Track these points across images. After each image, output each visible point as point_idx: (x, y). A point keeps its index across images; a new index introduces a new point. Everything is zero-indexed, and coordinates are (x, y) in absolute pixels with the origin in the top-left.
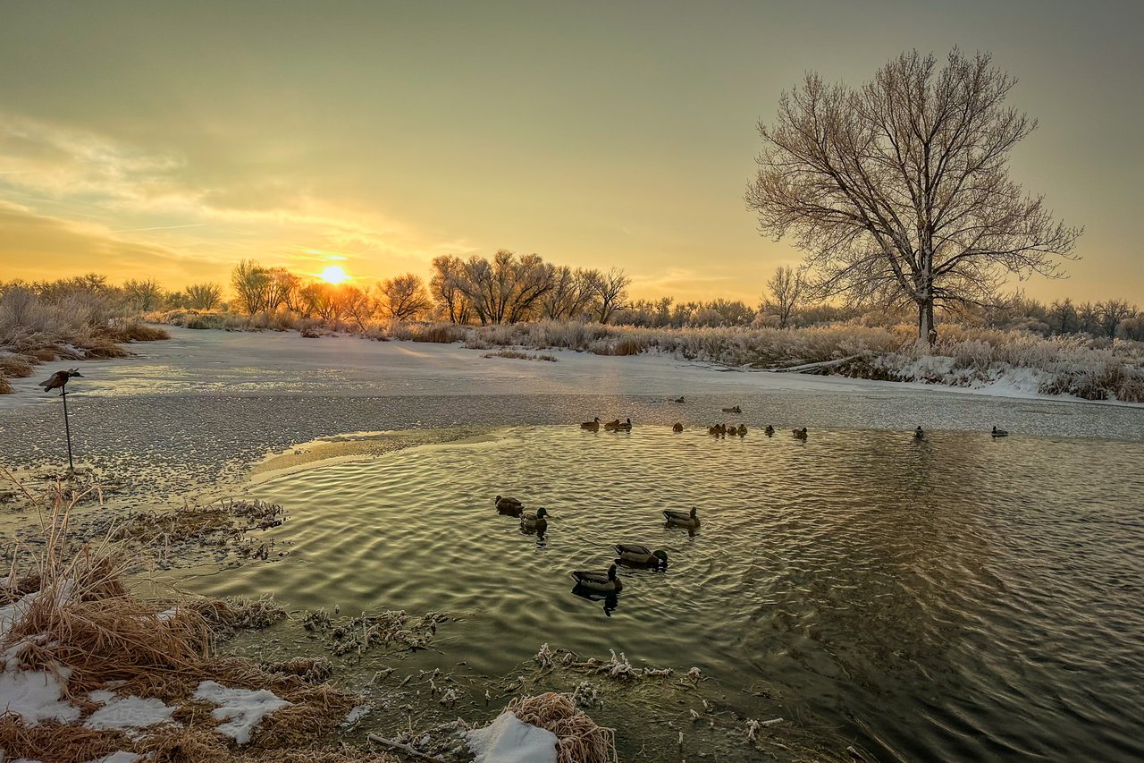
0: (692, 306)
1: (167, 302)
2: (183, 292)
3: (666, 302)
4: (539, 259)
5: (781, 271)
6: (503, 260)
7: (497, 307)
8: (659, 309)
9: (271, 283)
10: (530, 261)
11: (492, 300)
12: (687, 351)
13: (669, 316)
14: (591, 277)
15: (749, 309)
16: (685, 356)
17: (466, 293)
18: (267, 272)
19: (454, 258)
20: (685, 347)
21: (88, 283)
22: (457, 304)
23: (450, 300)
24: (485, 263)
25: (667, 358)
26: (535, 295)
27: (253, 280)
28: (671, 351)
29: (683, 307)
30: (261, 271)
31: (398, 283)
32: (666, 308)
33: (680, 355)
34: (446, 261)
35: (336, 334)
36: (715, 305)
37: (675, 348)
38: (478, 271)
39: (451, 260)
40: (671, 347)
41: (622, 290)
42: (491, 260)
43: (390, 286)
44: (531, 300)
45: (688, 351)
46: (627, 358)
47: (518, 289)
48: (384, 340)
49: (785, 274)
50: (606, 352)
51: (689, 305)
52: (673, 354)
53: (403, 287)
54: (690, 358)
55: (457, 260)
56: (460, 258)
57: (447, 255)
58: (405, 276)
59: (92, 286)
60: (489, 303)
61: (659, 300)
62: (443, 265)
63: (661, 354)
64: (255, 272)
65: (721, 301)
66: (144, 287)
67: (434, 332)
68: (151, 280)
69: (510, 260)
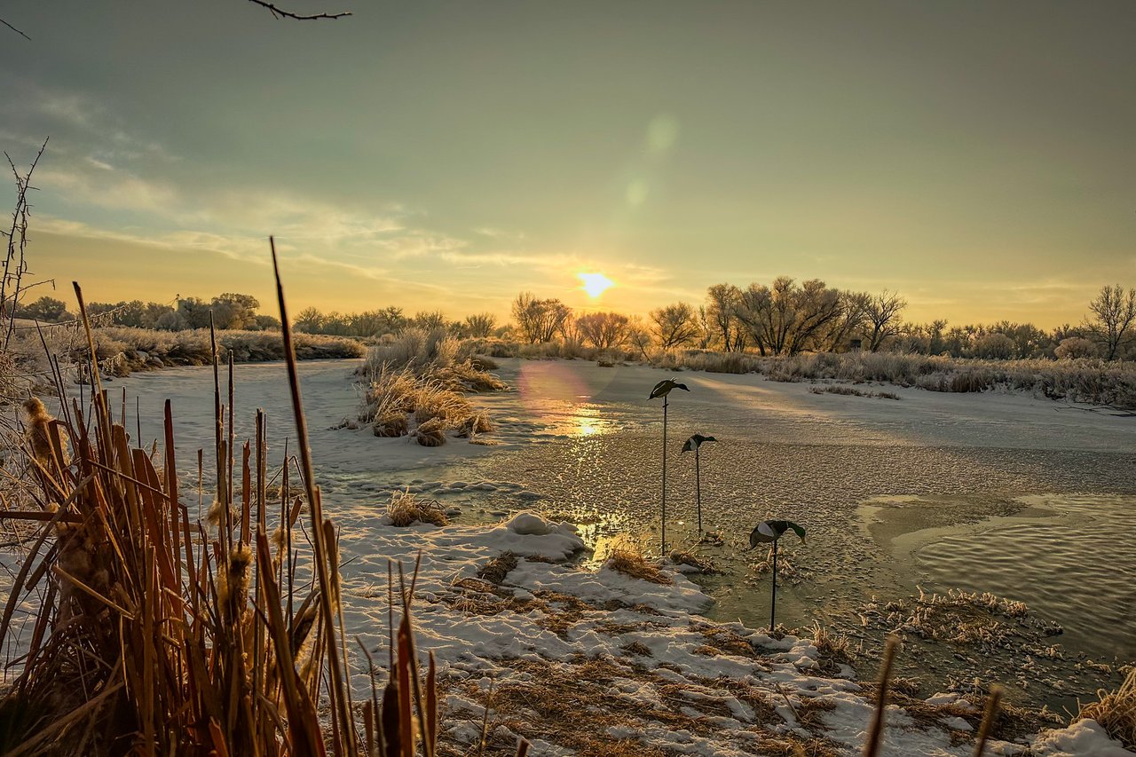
0: (970, 330)
1: (451, 330)
2: (463, 322)
3: (939, 325)
4: (822, 285)
5: (1108, 291)
6: (783, 287)
7: (776, 336)
8: (929, 333)
9: (547, 313)
10: (813, 288)
11: (772, 329)
12: (1049, 389)
13: (942, 341)
14: (861, 301)
15: (1042, 333)
16: (1047, 395)
17: (744, 320)
18: (544, 303)
19: (730, 286)
20: (1047, 384)
21: (389, 315)
22: (733, 331)
23: (725, 328)
24: (765, 290)
25: (1022, 397)
26: (820, 323)
27: (532, 311)
28: (1029, 389)
29: (959, 331)
30: (539, 303)
31: (671, 312)
32: (938, 333)
33: (1040, 394)
34: (722, 289)
35: (627, 363)
36: (1000, 328)
37: (1032, 385)
38: (758, 299)
39: (727, 288)
40: (1026, 384)
41: (896, 313)
42: (771, 287)
43: (662, 315)
44: (813, 328)
45: (1052, 389)
46: (968, 395)
47: (800, 315)
48: (677, 370)
49: (1113, 295)
50: (942, 389)
51: (967, 328)
52: (1031, 393)
53: (674, 317)
54: (1055, 397)
55: (733, 288)
56: (737, 286)
57: (723, 284)
58: (677, 305)
59: (392, 317)
60: (768, 331)
61: (930, 324)
62: (719, 293)
63: (1015, 392)
64: (533, 304)
65: (1005, 324)
66: (433, 318)
67: (728, 362)
68: (439, 311)
69: (791, 286)
